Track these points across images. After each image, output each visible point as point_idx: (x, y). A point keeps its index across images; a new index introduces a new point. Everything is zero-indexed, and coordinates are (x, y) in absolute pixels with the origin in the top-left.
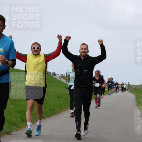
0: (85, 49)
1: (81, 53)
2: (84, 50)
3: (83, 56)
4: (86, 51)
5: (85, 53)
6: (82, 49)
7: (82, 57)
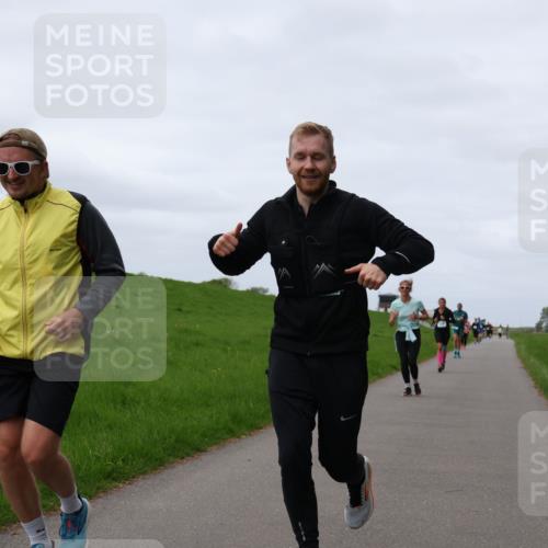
0: (315, 156)
1: (298, 175)
2: (308, 164)
3: (307, 193)
4: (320, 165)
5: (315, 177)
6: (301, 156)
7: (301, 199)
